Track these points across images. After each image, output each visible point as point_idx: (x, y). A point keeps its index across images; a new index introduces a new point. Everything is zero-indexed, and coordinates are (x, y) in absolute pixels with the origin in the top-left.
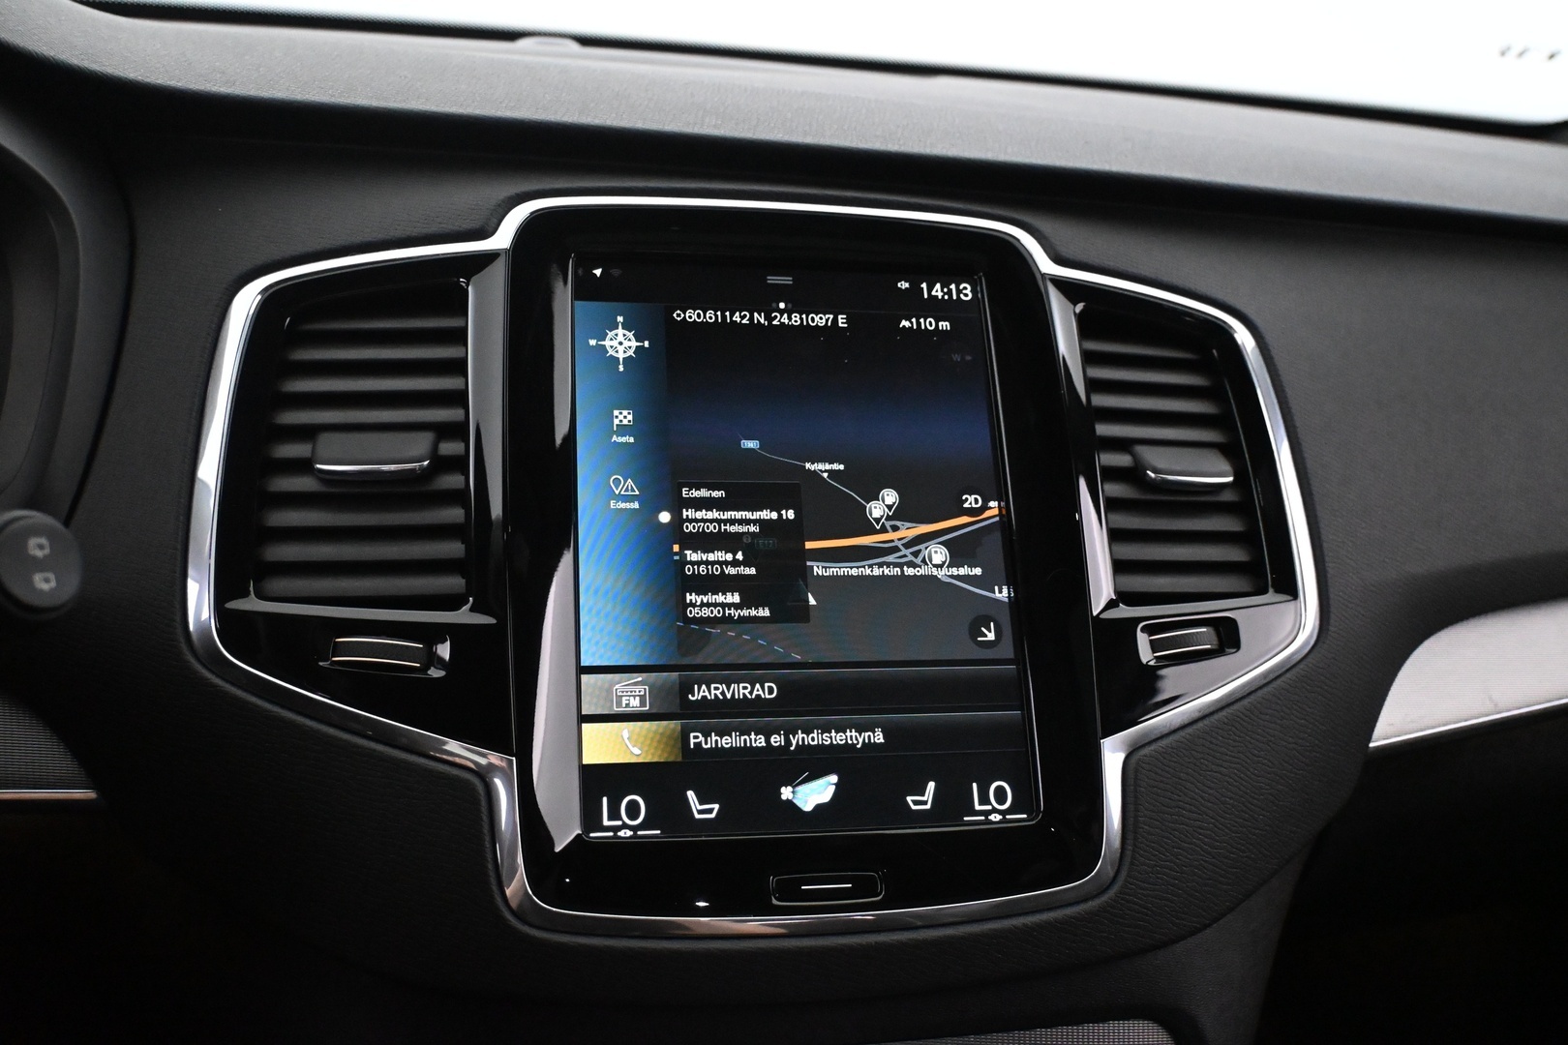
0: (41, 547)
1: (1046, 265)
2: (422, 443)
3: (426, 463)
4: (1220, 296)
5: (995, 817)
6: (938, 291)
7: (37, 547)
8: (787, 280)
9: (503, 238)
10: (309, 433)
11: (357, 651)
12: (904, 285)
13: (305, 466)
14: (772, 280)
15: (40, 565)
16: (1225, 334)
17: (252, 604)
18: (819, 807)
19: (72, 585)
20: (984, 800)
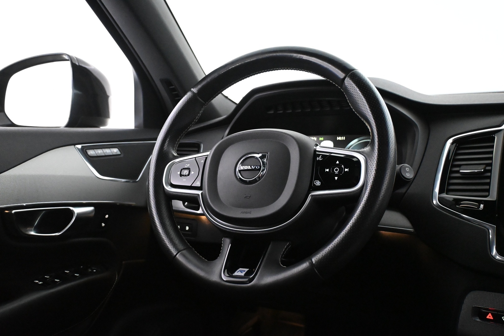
0: (408, 169)
2: (483, 166)
3: (482, 170)
7: (407, 169)
10: (459, 166)
11: (464, 205)
15: (408, 172)
17: (445, 195)
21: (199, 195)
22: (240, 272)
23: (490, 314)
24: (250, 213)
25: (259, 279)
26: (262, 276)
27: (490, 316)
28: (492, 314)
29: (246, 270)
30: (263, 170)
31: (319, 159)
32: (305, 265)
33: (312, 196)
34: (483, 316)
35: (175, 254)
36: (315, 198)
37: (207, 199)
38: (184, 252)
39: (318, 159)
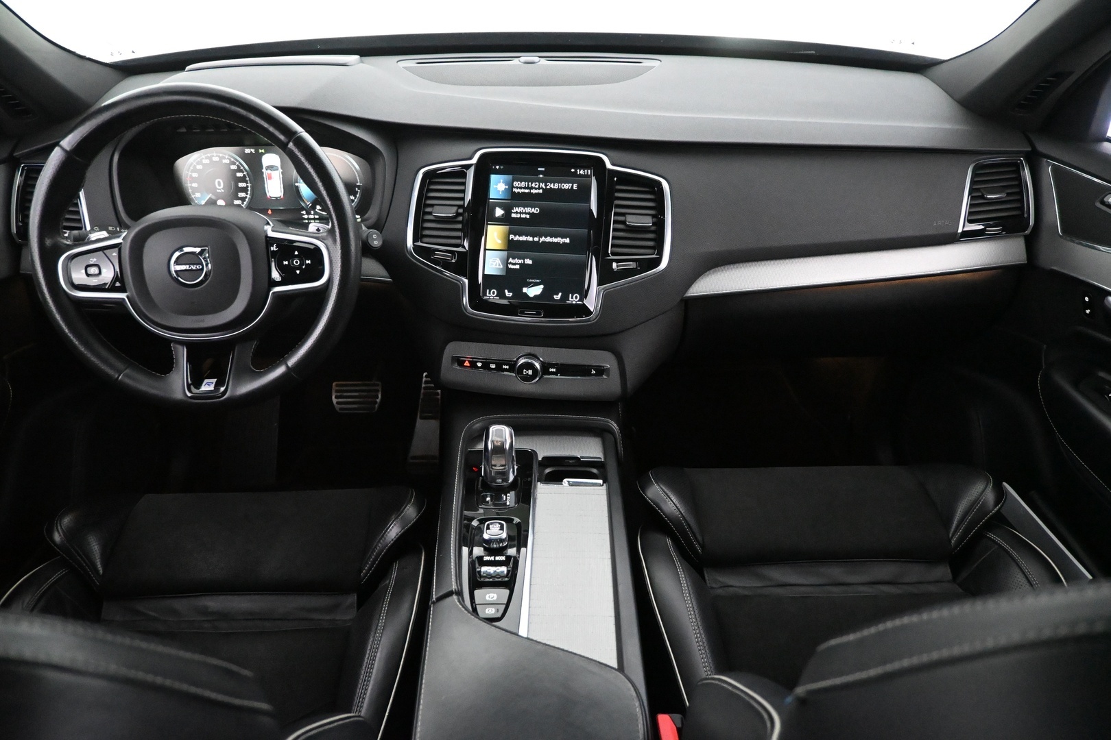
1: (609, 166)
2: (455, 209)
3: (455, 214)
4: (660, 173)
5: (574, 302)
6: (582, 172)
7: (375, 236)
8: (543, 169)
9: (474, 161)
10: (432, 206)
11: (439, 255)
12: (573, 170)
13: (430, 213)
14: (539, 169)
15: (375, 240)
16: (659, 184)
17: (419, 244)
18: (536, 296)
19: (381, 243)
20: (572, 298)
21: (123, 299)
22: (208, 386)
23: (467, 362)
24: (203, 321)
25: (231, 391)
26: (235, 386)
27: (467, 364)
28: (469, 361)
29: (214, 381)
30: (207, 265)
31: (274, 248)
32: (280, 370)
33: (273, 293)
34: (461, 363)
35: (116, 376)
36: (278, 296)
37: (137, 304)
38: (127, 371)
39: (272, 249)
